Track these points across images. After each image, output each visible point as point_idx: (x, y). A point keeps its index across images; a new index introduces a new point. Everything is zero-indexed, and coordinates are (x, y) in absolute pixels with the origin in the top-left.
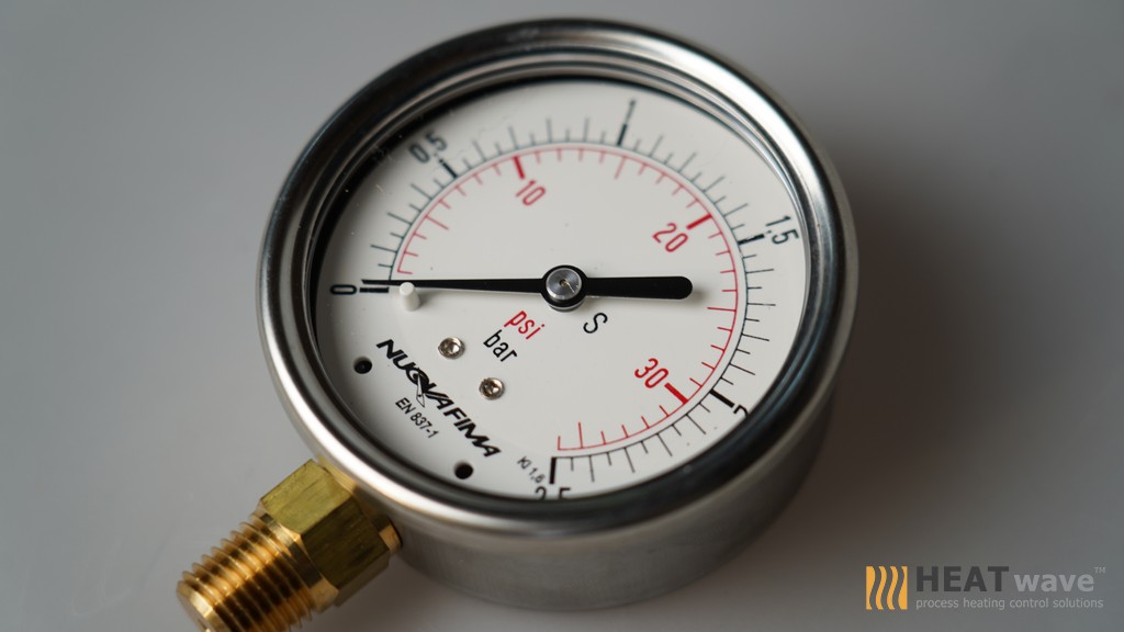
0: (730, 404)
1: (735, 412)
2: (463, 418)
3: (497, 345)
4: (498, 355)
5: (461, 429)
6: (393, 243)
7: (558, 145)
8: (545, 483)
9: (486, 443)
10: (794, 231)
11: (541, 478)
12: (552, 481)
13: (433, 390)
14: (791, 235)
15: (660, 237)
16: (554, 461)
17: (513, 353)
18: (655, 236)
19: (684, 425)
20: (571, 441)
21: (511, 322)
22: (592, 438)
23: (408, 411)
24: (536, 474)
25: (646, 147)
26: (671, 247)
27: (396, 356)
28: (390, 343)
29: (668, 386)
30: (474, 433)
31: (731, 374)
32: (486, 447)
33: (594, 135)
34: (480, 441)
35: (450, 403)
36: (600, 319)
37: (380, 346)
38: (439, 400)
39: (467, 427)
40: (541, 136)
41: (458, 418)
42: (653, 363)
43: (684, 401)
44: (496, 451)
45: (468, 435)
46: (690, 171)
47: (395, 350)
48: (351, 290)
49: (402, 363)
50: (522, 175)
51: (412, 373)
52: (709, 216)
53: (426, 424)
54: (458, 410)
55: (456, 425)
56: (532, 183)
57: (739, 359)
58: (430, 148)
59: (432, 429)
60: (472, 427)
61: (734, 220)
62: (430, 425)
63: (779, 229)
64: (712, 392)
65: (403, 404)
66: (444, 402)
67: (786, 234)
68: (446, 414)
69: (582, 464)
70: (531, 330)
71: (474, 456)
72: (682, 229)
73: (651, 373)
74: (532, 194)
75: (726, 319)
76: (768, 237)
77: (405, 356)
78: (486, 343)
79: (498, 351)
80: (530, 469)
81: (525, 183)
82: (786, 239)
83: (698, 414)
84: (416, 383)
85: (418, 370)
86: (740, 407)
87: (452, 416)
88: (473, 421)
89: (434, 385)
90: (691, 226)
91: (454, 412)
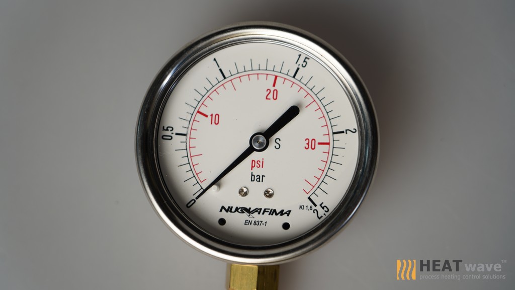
0: (343, 132)
1: (346, 133)
2: (269, 211)
3: (256, 178)
4: (259, 181)
5: (272, 214)
6: (190, 174)
7: (207, 95)
8: (314, 208)
9: (284, 212)
10: (306, 58)
11: (311, 208)
12: (315, 205)
13: (251, 210)
14: (306, 60)
15: (268, 97)
16: (309, 198)
17: (263, 176)
18: (267, 99)
19: (336, 151)
20: (308, 188)
21: (252, 167)
22: (313, 181)
23: (251, 224)
24: (309, 208)
25: (234, 71)
26: (275, 97)
27: (229, 210)
28: (223, 207)
29: (319, 144)
30: (277, 212)
31: (334, 122)
32: (286, 213)
33: (214, 82)
34: (282, 213)
35: (261, 209)
36: (278, 141)
37: (221, 211)
38: (257, 211)
39: (273, 212)
40: (199, 97)
41: (268, 212)
42: (307, 140)
43: (328, 144)
44: (290, 211)
45: (277, 214)
46: (255, 67)
47: (227, 208)
48: (193, 201)
49: (233, 210)
50: (206, 116)
51: (239, 210)
52: (276, 77)
53: (260, 223)
54: (265, 209)
55: (269, 214)
56: (212, 115)
57: (331, 115)
58: (169, 133)
59: (264, 222)
60: (275, 211)
61: (285, 71)
62: (262, 222)
63: (301, 61)
64: (334, 133)
65: (247, 223)
66: (259, 211)
67: (304, 61)
68: (263, 214)
69: (318, 192)
70: (261, 164)
71: (284, 219)
72: (272, 89)
73: (310, 144)
74: (215, 119)
75: (314, 106)
76: (300, 67)
77: (232, 207)
78: (252, 181)
79: (258, 180)
80: (305, 208)
81: (210, 117)
82: (306, 62)
83: (336, 144)
84: (244, 212)
85: (240, 208)
86: (346, 130)
87: (265, 213)
88: (273, 208)
89: (250, 209)
90: (274, 85)
91: (265, 211)
